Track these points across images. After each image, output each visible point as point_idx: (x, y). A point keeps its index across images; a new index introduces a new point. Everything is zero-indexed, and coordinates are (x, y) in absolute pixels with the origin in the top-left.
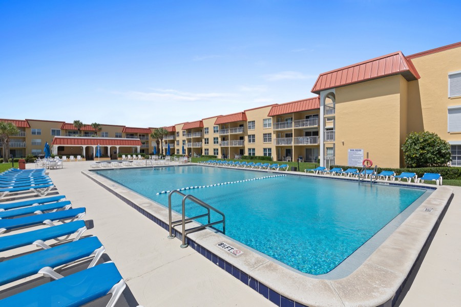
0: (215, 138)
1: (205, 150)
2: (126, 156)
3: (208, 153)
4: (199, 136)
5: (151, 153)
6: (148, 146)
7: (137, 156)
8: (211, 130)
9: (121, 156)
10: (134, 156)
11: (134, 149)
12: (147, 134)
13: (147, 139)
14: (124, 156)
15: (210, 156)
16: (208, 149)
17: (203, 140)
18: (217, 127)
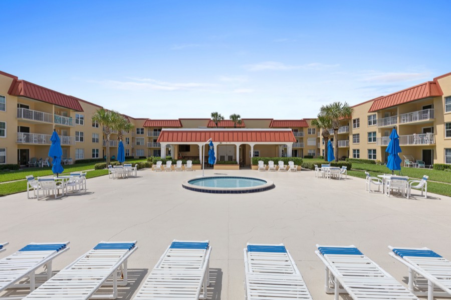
0: (370, 134)
1: (354, 151)
2: (266, 163)
3: (358, 156)
4: (345, 132)
5: (307, 155)
6: (302, 145)
7: (286, 163)
8: (364, 122)
9: (256, 163)
10: (281, 163)
11: (281, 149)
12: (302, 128)
13: (301, 135)
14: (261, 163)
15: (361, 160)
16: (358, 151)
17: (351, 137)
18: (374, 116)
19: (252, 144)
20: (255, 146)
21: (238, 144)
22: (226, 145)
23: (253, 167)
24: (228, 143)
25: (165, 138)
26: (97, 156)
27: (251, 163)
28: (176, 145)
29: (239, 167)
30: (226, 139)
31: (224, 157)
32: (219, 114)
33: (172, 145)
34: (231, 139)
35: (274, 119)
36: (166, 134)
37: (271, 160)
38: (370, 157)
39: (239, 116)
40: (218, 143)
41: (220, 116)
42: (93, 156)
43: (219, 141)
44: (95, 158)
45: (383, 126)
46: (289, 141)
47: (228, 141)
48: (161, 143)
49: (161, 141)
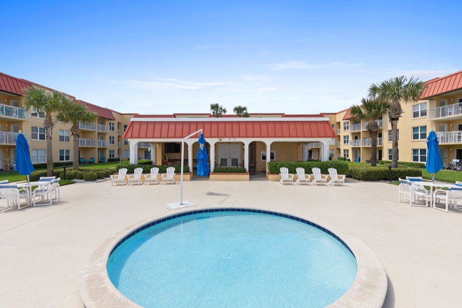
1: (390, 151)
2: (292, 171)
9: (276, 171)
10: (317, 172)
14: (285, 172)
17: (385, 134)
19: (268, 142)
20: (273, 145)
21: (247, 142)
22: (230, 143)
23: (270, 177)
24: (232, 140)
25: (136, 133)
26: (68, 158)
27: (267, 171)
28: (159, 143)
29: (249, 176)
30: (229, 133)
31: (226, 159)
32: (220, 106)
33: (153, 143)
34: (235, 133)
35: (285, 114)
36: (136, 127)
37: (300, 166)
38: (415, 158)
39: (245, 109)
40: (217, 140)
41: (221, 109)
42: (62, 158)
43: (218, 137)
44: (65, 161)
45: (441, 118)
46: (326, 137)
47: (232, 137)
48: (129, 140)
49: (130, 138)
